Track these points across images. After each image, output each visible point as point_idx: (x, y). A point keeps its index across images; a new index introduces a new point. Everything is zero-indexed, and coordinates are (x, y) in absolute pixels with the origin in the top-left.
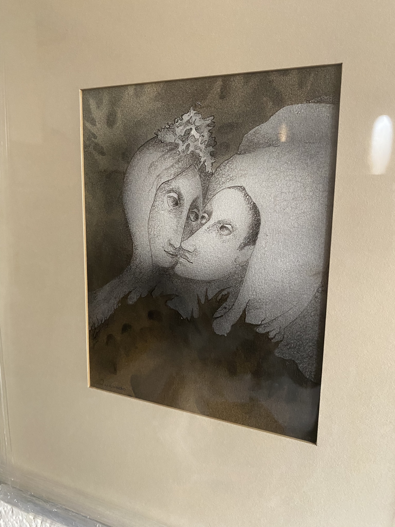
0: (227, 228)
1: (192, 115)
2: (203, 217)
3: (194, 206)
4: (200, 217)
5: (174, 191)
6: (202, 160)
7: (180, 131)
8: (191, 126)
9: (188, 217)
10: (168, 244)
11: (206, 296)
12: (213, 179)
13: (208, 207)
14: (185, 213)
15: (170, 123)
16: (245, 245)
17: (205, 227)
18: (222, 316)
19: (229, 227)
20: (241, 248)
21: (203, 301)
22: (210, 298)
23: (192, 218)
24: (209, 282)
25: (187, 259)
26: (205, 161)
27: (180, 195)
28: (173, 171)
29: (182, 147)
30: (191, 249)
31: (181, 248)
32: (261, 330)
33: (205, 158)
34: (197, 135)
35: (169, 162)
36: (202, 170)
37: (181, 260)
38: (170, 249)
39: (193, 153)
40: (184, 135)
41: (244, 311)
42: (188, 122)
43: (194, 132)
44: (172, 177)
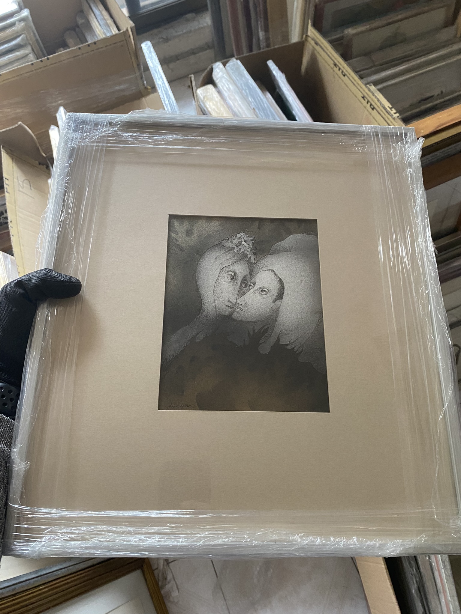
0: (265, 291)
1: (242, 234)
2: (250, 285)
3: (244, 279)
4: (248, 285)
5: (231, 271)
6: (249, 256)
7: (235, 241)
8: (242, 240)
9: (241, 286)
10: (228, 301)
11: (254, 330)
12: (255, 266)
13: (253, 280)
14: (239, 283)
15: (229, 237)
16: (277, 300)
17: (252, 290)
18: (264, 342)
19: (266, 290)
20: (274, 301)
21: (252, 334)
22: (256, 331)
23: (243, 286)
24: (256, 322)
25: (240, 309)
26: (250, 257)
27: (235, 273)
28: (231, 261)
29: (236, 249)
30: (243, 303)
31: (236, 303)
32: (289, 347)
33: (250, 255)
34: (245, 244)
35: (229, 256)
36: (249, 262)
37: (237, 310)
38: (230, 304)
39: (243, 252)
40: (238, 244)
41: (279, 337)
42: (240, 237)
43: (243, 243)
44: (230, 264)
